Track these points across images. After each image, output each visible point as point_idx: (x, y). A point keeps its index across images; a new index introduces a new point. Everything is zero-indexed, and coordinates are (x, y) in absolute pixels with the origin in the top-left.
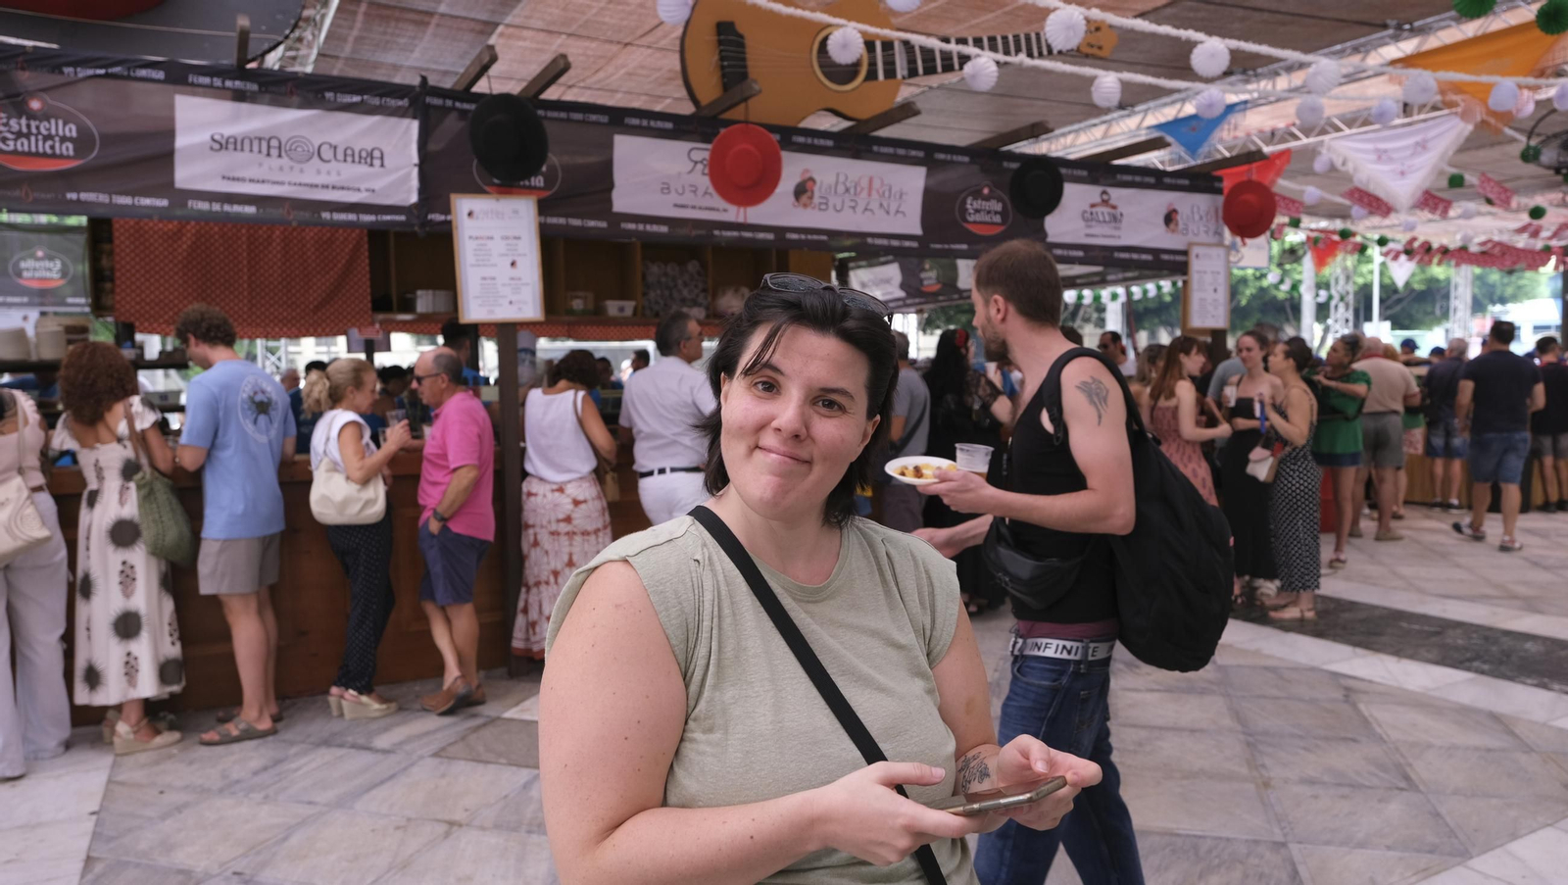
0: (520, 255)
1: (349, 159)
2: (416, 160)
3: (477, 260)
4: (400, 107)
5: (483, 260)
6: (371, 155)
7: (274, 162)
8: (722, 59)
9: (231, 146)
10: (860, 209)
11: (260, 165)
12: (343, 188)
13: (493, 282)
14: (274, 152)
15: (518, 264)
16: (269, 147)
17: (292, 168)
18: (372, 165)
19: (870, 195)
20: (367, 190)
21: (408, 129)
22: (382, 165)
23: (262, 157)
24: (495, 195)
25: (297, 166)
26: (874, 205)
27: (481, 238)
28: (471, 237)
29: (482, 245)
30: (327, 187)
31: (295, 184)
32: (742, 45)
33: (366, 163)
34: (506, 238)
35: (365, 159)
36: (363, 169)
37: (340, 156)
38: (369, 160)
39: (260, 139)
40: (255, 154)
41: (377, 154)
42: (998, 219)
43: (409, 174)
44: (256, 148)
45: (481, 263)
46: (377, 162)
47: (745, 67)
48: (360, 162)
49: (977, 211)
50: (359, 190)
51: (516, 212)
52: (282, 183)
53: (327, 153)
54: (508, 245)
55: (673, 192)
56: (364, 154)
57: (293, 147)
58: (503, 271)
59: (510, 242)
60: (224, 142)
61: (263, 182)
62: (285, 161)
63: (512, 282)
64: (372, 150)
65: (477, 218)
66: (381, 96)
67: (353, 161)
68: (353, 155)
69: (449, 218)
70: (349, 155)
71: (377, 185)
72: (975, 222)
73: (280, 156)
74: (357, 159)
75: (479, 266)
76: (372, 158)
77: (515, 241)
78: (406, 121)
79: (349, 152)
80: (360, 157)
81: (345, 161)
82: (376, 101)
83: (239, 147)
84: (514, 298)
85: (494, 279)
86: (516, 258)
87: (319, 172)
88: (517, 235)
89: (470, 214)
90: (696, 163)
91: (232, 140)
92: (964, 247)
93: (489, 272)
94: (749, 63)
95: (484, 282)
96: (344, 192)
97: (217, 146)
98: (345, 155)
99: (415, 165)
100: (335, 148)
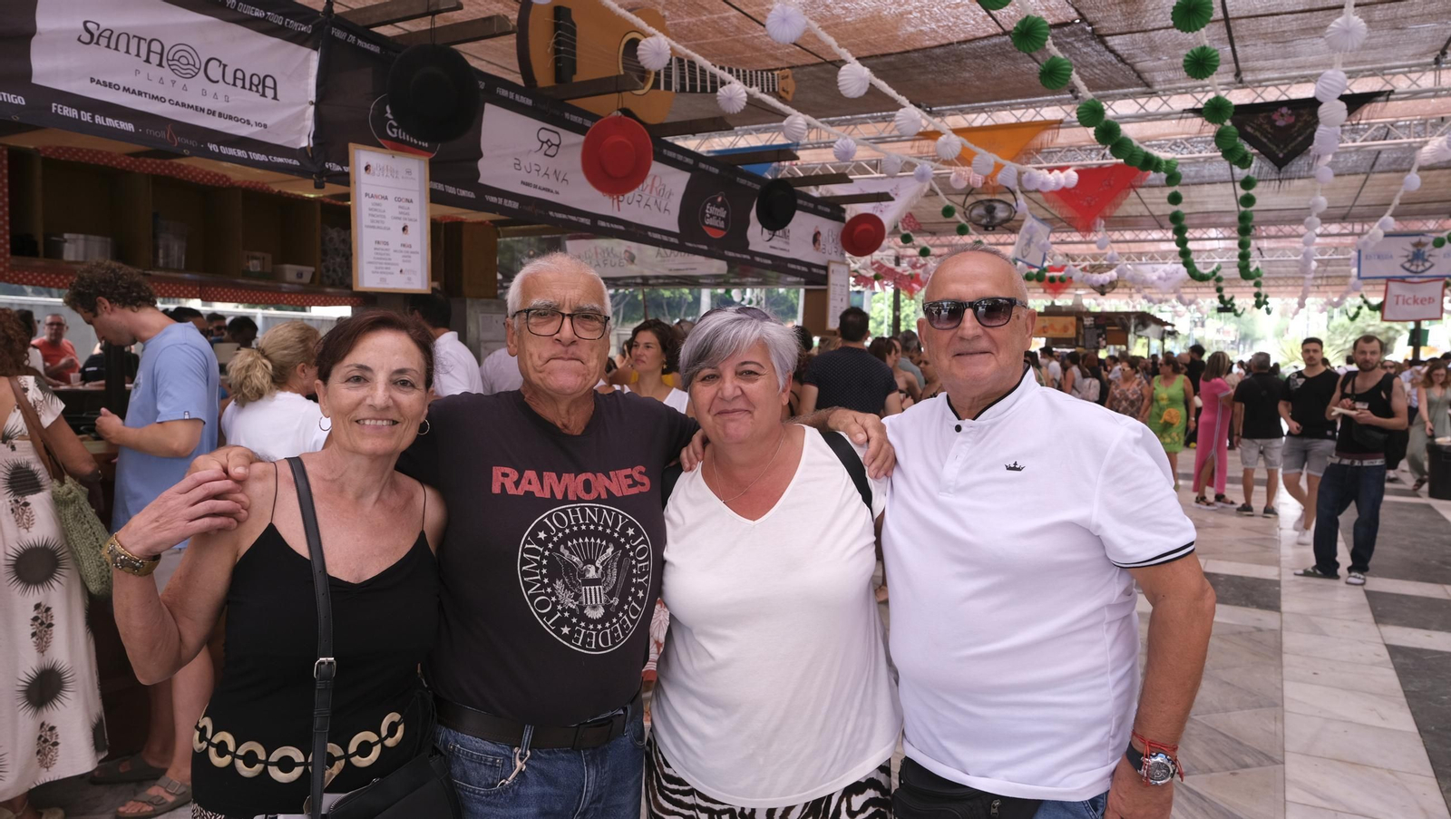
0: (411, 220)
1: (239, 83)
2: (313, 98)
3: (372, 221)
4: (301, 32)
5: (378, 222)
6: (263, 81)
7: (153, 69)
8: (558, 43)
9: (103, 41)
10: (642, 204)
11: (137, 72)
12: (230, 118)
13: (386, 247)
14: (155, 58)
15: (409, 229)
16: (149, 51)
17: (174, 82)
18: (263, 95)
19: (651, 192)
20: (258, 124)
21: (307, 59)
22: (275, 98)
23: (140, 61)
24: (390, 151)
25: (181, 82)
26: (652, 202)
27: (377, 197)
28: (366, 195)
29: (378, 205)
30: (213, 113)
31: (177, 104)
32: (574, 32)
33: (257, 91)
34: (398, 199)
35: (257, 86)
36: (254, 97)
37: (229, 78)
38: (260, 87)
39: (140, 39)
40: (132, 58)
41: (269, 82)
42: (722, 225)
43: (304, 112)
44: (133, 50)
45: (376, 225)
46: (269, 93)
47: (574, 55)
48: (251, 89)
49: (712, 216)
50: (248, 122)
51: (409, 172)
52: (162, 100)
53: (214, 70)
54: (400, 207)
55: (523, 169)
56: (255, 80)
57: (176, 57)
58: (396, 237)
59: (401, 204)
60: (96, 34)
61: (140, 93)
62: (166, 72)
63: (403, 249)
64: (266, 77)
65: (374, 174)
66: (285, 16)
67: (243, 87)
68: (244, 80)
69: (346, 169)
70: (241, 80)
71: (270, 120)
72: (709, 226)
73: (160, 65)
74: (247, 86)
75: (373, 227)
76: (264, 86)
77: (406, 205)
78: (306, 50)
79: (239, 75)
80: (251, 83)
81: (234, 85)
82: (279, 20)
83: (113, 45)
84: (405, 266)
85: (387, 243)
86: (408, 223)
87: (204, 93)
88: (409, 198)
89: (367, 168)
90: (543, 142)
91: (107, 34)
92: (705, 247)
93: (382, 236)
94: (578, 52)
95: (378, 246)
96: (233, 123)
97: (86, 37)
98: (235, 78)
99: (312, 103)
100: (225, 66)
